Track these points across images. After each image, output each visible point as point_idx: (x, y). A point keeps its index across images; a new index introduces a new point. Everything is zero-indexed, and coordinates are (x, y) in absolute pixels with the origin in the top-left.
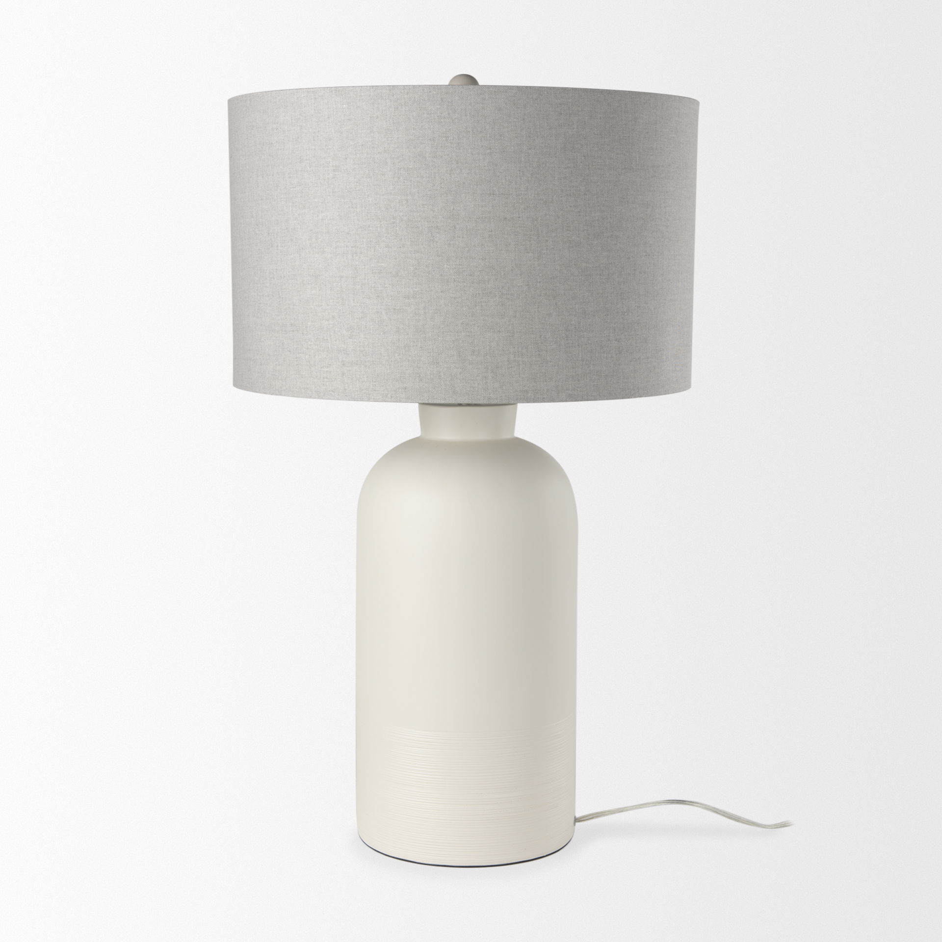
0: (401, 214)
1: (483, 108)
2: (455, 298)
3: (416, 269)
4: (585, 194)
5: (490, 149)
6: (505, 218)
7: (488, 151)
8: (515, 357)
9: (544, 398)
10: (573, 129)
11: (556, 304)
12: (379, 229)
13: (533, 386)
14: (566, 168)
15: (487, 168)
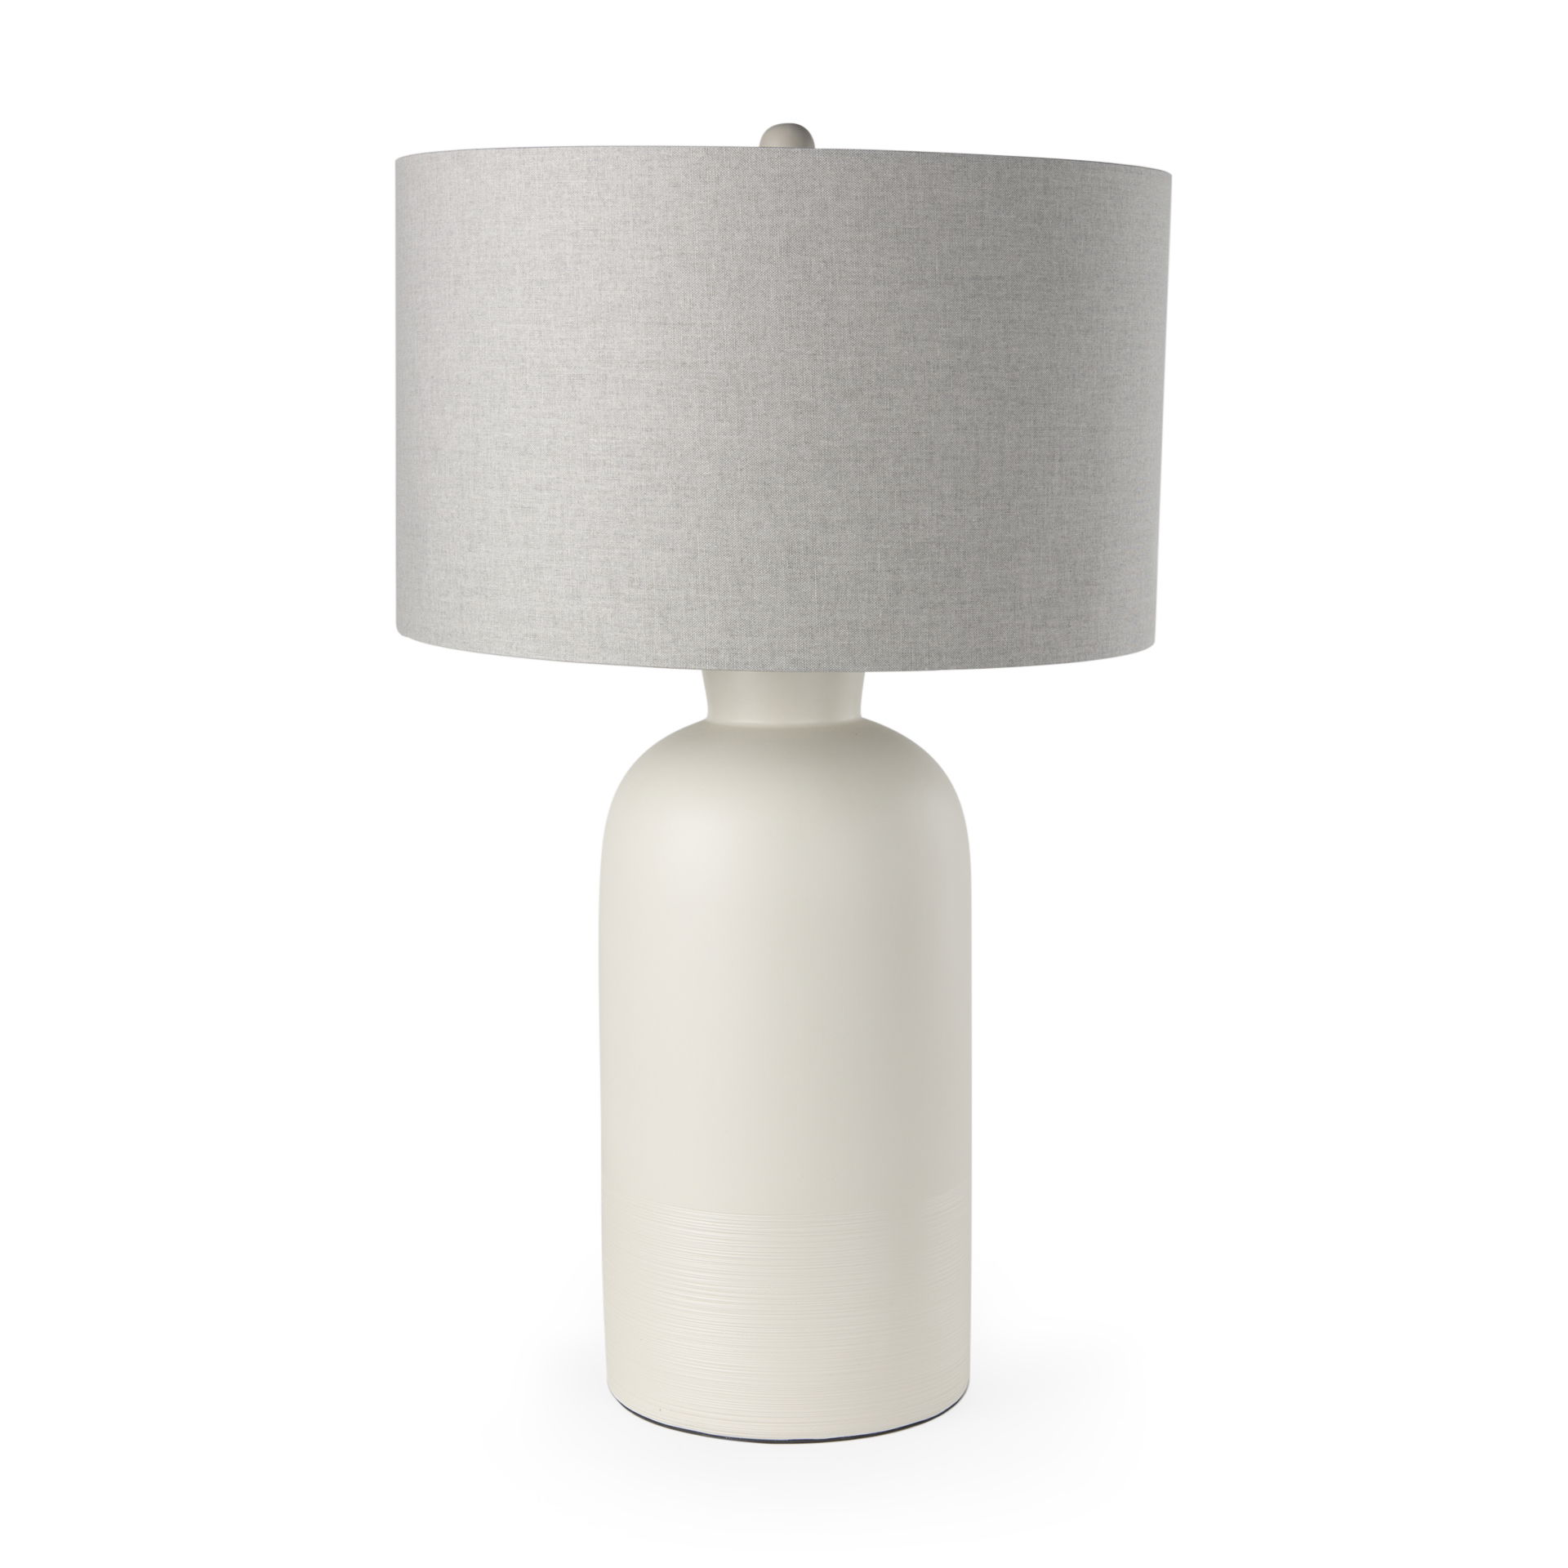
0: (533, 354)
1: (650, 183)
2: (606, 492)
3: (551, 443)
4: (825, 325)
5: (660, 249)
6: (684, 364)
7: (658, 253)
8: (697, 593)
9: (747, 663)
10: (804, 216)
11: (771, 507)
12: (504, 376)
13: (728, 643)
14: (789, 281)
15: (655, 281)
